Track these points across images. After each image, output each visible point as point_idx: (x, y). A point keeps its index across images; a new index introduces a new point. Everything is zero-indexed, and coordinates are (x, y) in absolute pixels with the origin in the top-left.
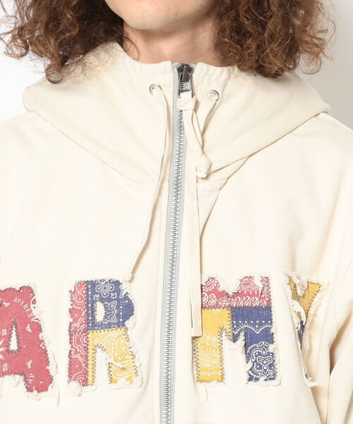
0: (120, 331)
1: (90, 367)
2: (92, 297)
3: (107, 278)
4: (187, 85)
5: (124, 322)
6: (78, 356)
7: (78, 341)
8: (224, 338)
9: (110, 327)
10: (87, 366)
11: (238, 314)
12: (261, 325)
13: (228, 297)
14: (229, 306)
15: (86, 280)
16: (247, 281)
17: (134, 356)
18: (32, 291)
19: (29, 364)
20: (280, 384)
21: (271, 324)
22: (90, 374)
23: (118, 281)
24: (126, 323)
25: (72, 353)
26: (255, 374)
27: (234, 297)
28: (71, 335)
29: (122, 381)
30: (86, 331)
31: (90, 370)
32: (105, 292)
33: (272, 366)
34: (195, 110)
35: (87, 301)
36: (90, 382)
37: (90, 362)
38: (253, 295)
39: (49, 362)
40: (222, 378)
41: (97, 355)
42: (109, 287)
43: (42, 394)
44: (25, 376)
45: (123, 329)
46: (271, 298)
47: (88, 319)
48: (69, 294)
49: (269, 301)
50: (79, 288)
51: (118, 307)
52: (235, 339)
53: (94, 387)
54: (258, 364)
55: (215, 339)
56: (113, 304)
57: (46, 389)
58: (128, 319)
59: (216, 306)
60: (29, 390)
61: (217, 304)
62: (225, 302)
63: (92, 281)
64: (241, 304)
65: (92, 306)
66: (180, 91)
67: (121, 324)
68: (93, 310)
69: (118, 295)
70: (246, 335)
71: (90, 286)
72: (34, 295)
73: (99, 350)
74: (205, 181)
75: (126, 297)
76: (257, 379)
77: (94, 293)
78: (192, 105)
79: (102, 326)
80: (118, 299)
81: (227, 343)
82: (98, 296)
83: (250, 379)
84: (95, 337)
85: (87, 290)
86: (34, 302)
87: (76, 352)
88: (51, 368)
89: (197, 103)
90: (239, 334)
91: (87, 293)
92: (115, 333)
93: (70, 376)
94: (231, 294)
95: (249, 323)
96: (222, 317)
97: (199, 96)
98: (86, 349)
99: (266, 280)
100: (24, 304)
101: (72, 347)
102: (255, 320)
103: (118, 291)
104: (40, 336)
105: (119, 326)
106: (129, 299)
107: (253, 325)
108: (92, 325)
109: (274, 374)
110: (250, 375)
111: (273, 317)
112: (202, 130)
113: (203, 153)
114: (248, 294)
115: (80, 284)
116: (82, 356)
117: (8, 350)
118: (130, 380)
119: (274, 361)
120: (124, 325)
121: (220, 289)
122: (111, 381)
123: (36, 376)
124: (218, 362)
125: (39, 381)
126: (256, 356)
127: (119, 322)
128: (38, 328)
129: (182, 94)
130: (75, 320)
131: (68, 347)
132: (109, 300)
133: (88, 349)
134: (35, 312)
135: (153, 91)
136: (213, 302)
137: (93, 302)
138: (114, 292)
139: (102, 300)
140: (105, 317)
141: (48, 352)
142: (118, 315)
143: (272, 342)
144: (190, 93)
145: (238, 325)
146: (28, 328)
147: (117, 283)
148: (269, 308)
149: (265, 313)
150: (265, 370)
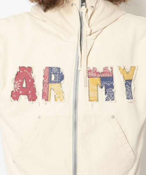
0: (59, 84)
1: (49, 95)
2: (51, 72)
3: (56, 66)
4: (84, 4)
5: (61, 81)
6: (45, 91)
7: (46, 86)
8: (99, 87)
9: (56, 83)
10: (48, 94)
11: (103, 79)
12: (110, 83)
13: (100, 74)
14: (100, 77)
15: (49, 67)
16: (106, 69)
17: (63, 93)
18: (31, 68)
19: (30, 92)
20: (116, 102)
21: (113, 82)
22: (49, 97)
23: (59, 68)
24: (61, 82)
25: (44, 89)
26: (108, 98)
27: (101, 74)
28: (43, 84)
29: (59, 101)
30: (48, 83)
31: (49, 96)
32: (55, 71)
33: (113, 96)
34: (87, 12)
35: (49, 73)
36: (49, 100)
37: (49, 93)
38: (108, 73)
39: (36, 92)
40: (97, 100)
41: (51, 92)
42: (57, 70)
43: (34, 102)
44: (28, 96)
45: (60, 84)
46: (113, 74)
47: (49, 79)
48: (43, 70)
49: (112, 75)
50: (47, 69)
51: (59, 76)
52: (102, 87)
53: (50, 102)
54: (109, 95)
55: (96, 87)
56: (57, 75)
57: (35, 101)
58: (62, 81)
59: (96, 77)
60: (30, 100)
61: (96, 76)
62: (99, 76)
63: (51, 67)
64: (104, 76)
65: (51, 75)
66: (82, 6)
67: (59, 82)
68: (51, 77)
69: (59, 72)
70: (105, 86)
71: (50, 69)
72: (32, 70)
73: (52, 90)
74: (90, 36)
75: (62, 73)
76: (108, 100)
77: (51, 71)
78: (85, 10)
79: (53, 82)
80: (59, 74)
81: (99, 89)
82: (53, 72)
83: (106, 100)
84: (51, 86)
85: (49, 70)
86: (32, 72)
87: (45, 90)
88: (37, 94)
89: (87, 10)
90: (103, 86)
91: (49, 71)
92: (57, 85)
93: (43, 98)
94: (100, 73)
95: (106, 82)
96: (98, 80)
97: (88, 7)
98: (48, 89)
99: (112, 68)
100: (28, 73)
101: (44, 88)
102: (108, 81)
103: (59, 71)
104: (34, 83)
105: (59, 83)
106: (63, 74)
107: (108, 83)
108: (50, 81)
109: (114, 99)
110: (106, 99)
111: (114, 80)
112: (89, 19)
113: (89, 26)
114: (106, 72)
115: (47, 68)
116: (47, 91)
117: (22, 87)
118: (61, 100)
119: (114, 94)
120: (60, 83)
121: (97, 71)
122: (56, 100)
123: (32, 96)
124: (96, 95)
125: (33, 98)
126: (108, 93)
127: (59, 81)
128: (33, 81)
129: (82, 7)
130: (45, 79)
131: (42, 88)
132: (56, 74)
133: (49, 89)
134: (33, 76)
135: (73, 6)
136: (95, 75)
137: (51, 74)
138: (58, 71)
139: (54, 74)
140: (55, 79)
141: (36, 89)
142: (59, 79)
143: (113, 88)
144: (85, 6)
145: (103, 83)
146: (30, 81)
147: (59, 69)
148: (112, 77)
149: (111, 79)
150: (111, 97)
